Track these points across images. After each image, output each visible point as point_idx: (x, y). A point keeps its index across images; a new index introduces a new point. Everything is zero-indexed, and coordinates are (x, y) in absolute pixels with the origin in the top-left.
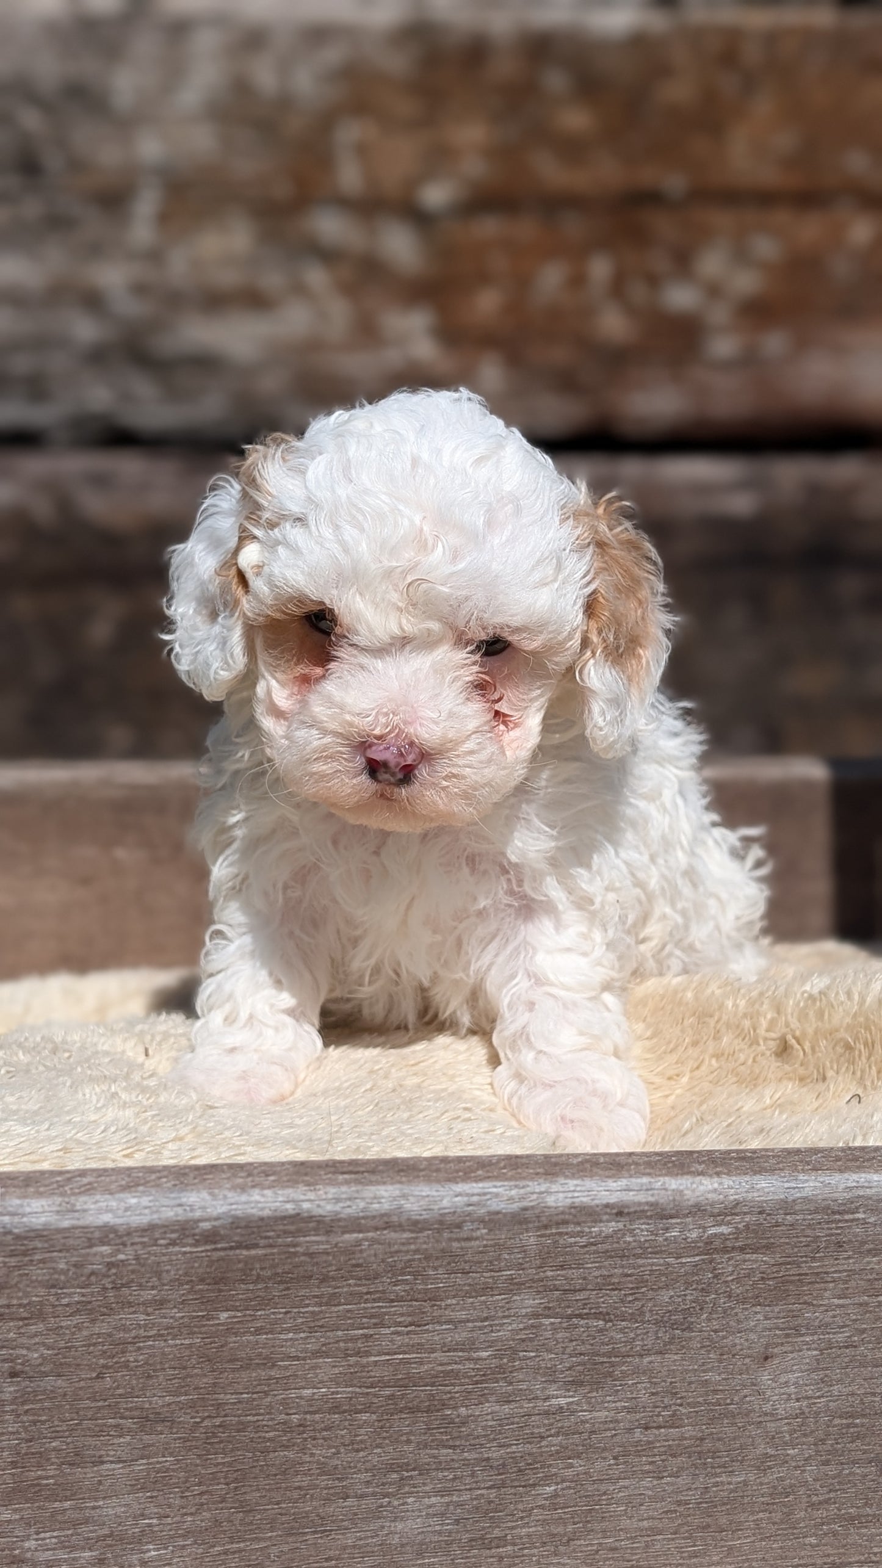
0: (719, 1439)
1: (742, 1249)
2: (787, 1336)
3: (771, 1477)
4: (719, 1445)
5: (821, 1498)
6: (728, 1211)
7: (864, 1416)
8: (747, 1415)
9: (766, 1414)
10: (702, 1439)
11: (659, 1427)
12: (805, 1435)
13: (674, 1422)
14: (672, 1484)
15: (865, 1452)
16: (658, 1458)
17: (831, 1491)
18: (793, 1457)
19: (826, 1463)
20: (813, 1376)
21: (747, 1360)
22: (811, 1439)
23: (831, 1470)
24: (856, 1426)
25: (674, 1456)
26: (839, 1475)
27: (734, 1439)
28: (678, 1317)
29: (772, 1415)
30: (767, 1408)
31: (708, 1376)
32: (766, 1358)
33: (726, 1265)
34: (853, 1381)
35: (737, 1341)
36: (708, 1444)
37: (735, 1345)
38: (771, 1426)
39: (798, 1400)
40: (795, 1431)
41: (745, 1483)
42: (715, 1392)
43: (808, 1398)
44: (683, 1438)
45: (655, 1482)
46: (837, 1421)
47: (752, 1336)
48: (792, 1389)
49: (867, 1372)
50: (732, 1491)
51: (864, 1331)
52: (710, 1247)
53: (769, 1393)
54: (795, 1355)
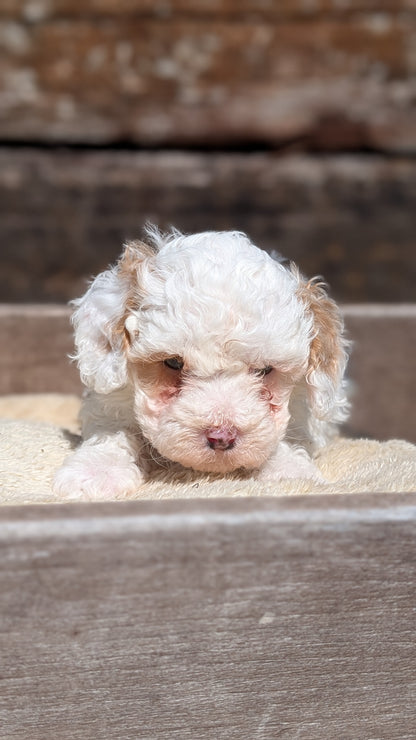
0: (49, 684)
1: (57, 566)
2: (89, 619)
3: (84, 707)
4: (48, 687)
5: (116, 720)
6: (45, 542)
7: (138, 668)
8: (65, 669)
9: (78, 668)
10: (37, 684)
11: (9, 678)
12: (104, 681)
13: (18, 674)
14: (20, 713)
15: (142, 691)
16: (9, 697)
17: (122, 715)
18: (96, 695)
19: (118, 698)
20: (107, 644)
21: (64, 635)
22: (107, 684)
23: (122, 703)
24: (135, 674)
25: (20, 695)
26: (126, 706)
27: (58, 684)
28: (17, 609)
29: (82, 669)
30: (78, 664)
31: (39, 645)
32: (76, 633)
33: (46, 576)
34: (132, 646)
35: (57, 623)
36: (41, 688)
37: (55, 626)
38: (81, 676)
39: (98, 659)
40: (97, 678)
41: (67, 711)
42: (45, 655)
43: (104, 657)
44: (25, 684)
45: (9, 712)
46: (123, 672)
47: (66, 620)
48: (93, 653)
49: (141, 640)
50: (58, 717)
51: (137, 616)
52: (35, 565)
53: (79, 655)
54: (95, 631)
